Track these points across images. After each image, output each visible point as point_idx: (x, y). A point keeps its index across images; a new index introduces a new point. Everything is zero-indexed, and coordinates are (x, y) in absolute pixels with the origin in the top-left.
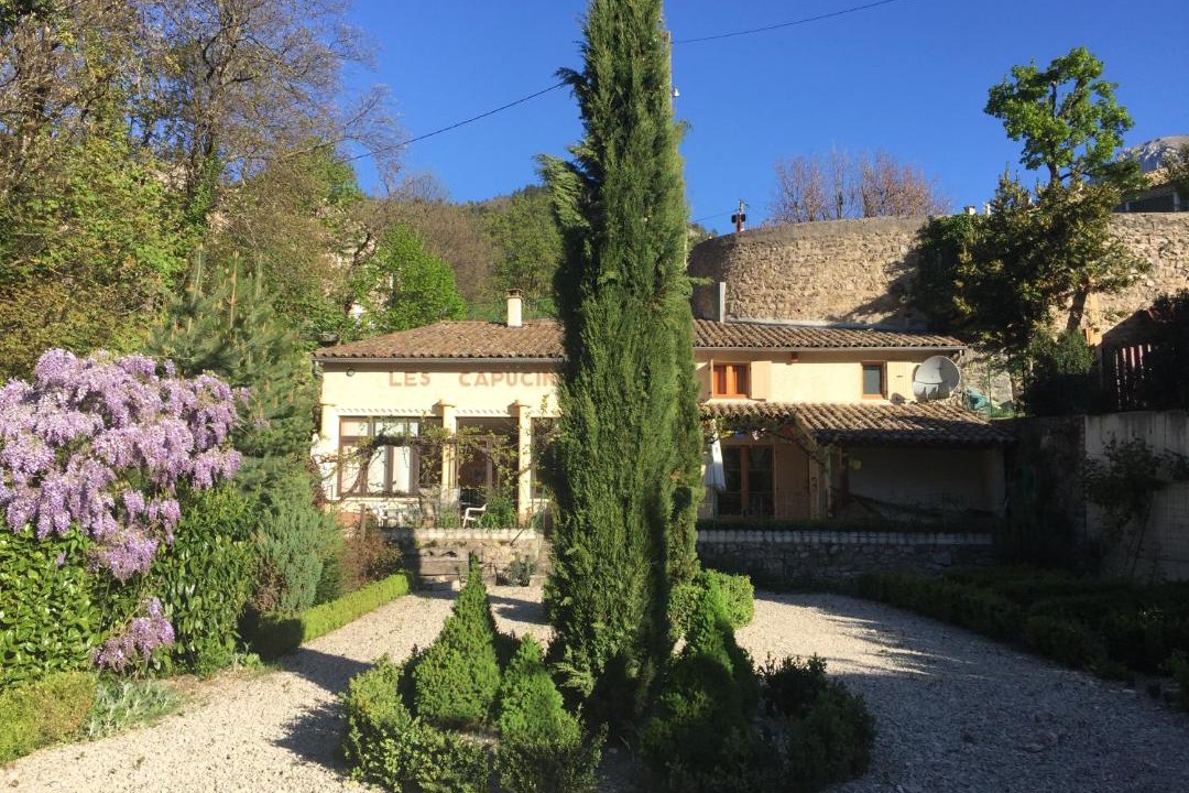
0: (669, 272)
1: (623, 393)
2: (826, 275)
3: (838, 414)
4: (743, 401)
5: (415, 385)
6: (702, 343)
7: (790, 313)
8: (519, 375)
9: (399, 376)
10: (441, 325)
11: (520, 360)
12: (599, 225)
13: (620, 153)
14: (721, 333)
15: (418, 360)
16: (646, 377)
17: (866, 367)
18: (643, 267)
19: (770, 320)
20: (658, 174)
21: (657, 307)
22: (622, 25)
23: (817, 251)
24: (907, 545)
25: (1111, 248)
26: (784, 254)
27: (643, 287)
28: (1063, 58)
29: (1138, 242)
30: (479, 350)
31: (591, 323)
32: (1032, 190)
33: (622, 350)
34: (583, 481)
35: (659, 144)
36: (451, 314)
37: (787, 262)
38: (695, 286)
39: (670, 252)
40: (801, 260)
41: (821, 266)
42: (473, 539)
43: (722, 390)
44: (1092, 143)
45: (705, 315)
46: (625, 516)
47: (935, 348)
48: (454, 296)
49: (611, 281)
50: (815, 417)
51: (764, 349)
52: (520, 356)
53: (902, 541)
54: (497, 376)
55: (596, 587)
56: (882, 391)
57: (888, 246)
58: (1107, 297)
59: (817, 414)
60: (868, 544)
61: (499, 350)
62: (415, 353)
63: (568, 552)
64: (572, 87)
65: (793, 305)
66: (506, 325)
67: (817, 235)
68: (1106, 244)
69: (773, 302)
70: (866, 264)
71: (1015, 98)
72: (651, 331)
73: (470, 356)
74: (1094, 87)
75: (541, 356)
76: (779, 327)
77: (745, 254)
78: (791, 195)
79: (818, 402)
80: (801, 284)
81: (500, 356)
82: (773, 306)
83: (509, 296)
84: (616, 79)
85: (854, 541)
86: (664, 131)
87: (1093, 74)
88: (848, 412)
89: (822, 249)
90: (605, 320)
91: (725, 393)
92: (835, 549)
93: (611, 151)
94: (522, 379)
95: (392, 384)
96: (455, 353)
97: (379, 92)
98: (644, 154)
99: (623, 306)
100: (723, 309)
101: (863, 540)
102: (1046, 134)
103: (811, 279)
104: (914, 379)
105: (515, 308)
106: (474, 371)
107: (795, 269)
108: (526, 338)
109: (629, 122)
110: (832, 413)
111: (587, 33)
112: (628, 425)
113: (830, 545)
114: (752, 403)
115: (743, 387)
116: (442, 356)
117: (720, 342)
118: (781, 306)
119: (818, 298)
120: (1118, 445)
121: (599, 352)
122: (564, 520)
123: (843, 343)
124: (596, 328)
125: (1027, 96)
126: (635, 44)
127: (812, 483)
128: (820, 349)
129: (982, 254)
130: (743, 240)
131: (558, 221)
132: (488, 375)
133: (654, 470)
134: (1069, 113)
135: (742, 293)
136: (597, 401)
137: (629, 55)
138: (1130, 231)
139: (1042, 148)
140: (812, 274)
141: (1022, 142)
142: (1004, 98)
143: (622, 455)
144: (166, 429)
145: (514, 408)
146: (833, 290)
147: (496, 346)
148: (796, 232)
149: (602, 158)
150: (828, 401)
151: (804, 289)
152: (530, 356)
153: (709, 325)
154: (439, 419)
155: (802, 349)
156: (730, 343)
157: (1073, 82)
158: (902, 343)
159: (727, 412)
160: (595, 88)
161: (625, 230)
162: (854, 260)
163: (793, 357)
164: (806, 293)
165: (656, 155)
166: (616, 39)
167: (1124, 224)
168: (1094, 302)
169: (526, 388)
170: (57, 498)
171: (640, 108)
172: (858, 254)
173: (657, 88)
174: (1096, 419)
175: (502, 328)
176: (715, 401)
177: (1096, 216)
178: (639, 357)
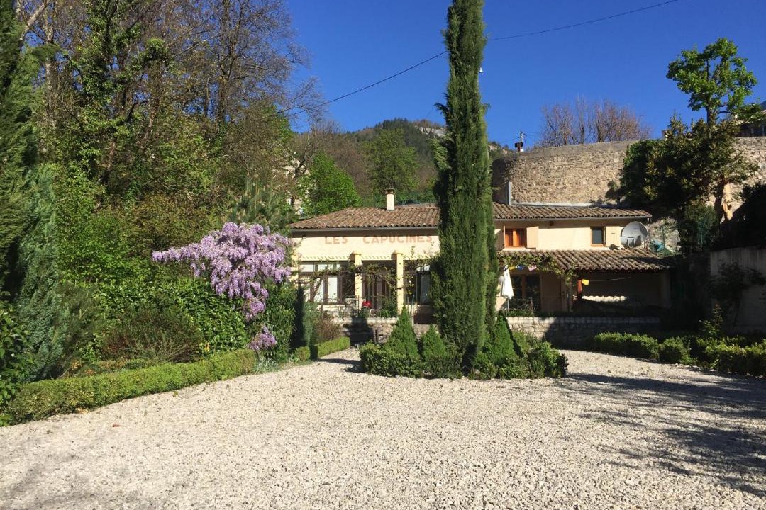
0: (483, 186)
1: (465, 234)
2: (571, 176)
3: (577, 255)
4: (523, 249)
5: (339, 243)
6: (498, 217)
7: (550, 199)
8: (396, 237)
9: (330, 239)
10: (349, 210)
11: (397, 228)
12: (455, 168)
13: (463, 139)
14: (509, 211)
15: (341, 229)
16: (475, 227)
17: (593, 229)
18: (472, 184)
19: (538, 203)
20: (478, 147)
21: (478, 200)
22: (462, 87)
23: (565, 163)
24: (612, 324)
25: (736, 158)
26: (546, 165)
27: (472, 191)
28: (712, 45)
29: (753, 154)
30: (373, 224)
31: (452, 206)
32: (689, 125)
33: (465, 217)
34: (450, 269)
35: (478, 135)
36: (353, 204)
37: (547, 170)
38: (493, 190)
39: (484, 178)
40: (556, 168)
41: (568, 171)
42: (377, 323)
43: (511, 243)
44: (732, 94)
45: (501, 201)
46: (467, 282)
47: (633, 217)
48: (355, 193)
49: (460, 190)
50: (563, 257)
51: (534, 220)
52: (397, 226)
53: (610, 322)
54: (384, 238)
55: (456, 310)
56: (603, 242)
57: (607, 159)
58: (735, 186)
59: (564, 255)
60: (591, 324)
61: (384, 223)
62: (339, 226)
63: (444, 297)
64: (441, 111)
65: (551, 194)
66: (386, 209)
67: (565, 153)
68: (733, 155)
69: (540, 192)
70: (594, 170)
71: (684, 68)
72: (476, 209)
73: (369, 227)
74: (732, 61)
75: (408, 226)
76: (543, 207)
77: (523, 165)
78: (552, 127)
79: (566, 249)
80: (556, 182)
81: (386, 226)
82: (540, 195)
83: (387, 193)
84: (460, 109)
85: (583, 322)
86: (480, 129)
87: (731, 54)
88: (583, 255)
89: (568, 161)
90: (458, 205)
91: (512, 245)
92: (572, 326)
93: (459, 139)
94: (398, 239)
95: (327, 243)
96: (361, 225)
97: (313, 80)
98: (472, 139)
99: (465, 199)
100: (511, 197)
101: (588, 322)
102: (702, 91)
103: (562, 179)
104: (621, 235)
105: (390, 199)
106: (371, 236)
107: (552, 174)
108: (398, 216)
109: (466, 127)
110: (573, 255)
111: (448, 90)
112: (468, 247)
113: (570, 324)
114: (528, 250)
115: (523, 242)
116: (354, 227)
117: (509, 216)
118: (544, 195)
119: (566, 190)
120: (726, 266)
121: (455, 218)
122: (442, 285)
123: (579, 215)
124: (454, 209)
125: (691, 68)
126: (468, 94)
127: (562, 294)
128: (566, 219)
129: (660, 164)
130: (521, 157)
131: (437, 166)
132: (379, 238)
133: (478, 264)
134: (718, 76)
135: (522, 188)
136: (455, 237)
137: (465, 99)
138: (749, 147)
139: (701, 98)
140: (562, 176)
141: (689, 96)
142: (677, 70)
143: (465, 259)
144: (271, 254)
145: (394, 255)
146: (574, 185)
147: (382, 221)
148: (553, 153)
149: (455, 141)
150: (572, 249)
151: (558, 184)
152: (403, 226)
153: (502, 207)
154: (353, 261)
155: (556, 219)
156: (514, 216)
157: (719, 59)
158: (614, 214)
159: (513, 255)
160: (452, 113)
161: (466, 170)
162: (587, 168)
163: (551, 224)
164: (559, 187)
165: (477, 139)
166: (460, 93)
167: (745, 143)
168: (728, 189)
169: (401, 244)
170: (236, 281)
171: (471, 121)
172: (589, 164)
173: (477, 113)
174: (716, 254)
175: (383, 211)
176: (507, 249)
177: (725, 140)
178: (471, 220)
